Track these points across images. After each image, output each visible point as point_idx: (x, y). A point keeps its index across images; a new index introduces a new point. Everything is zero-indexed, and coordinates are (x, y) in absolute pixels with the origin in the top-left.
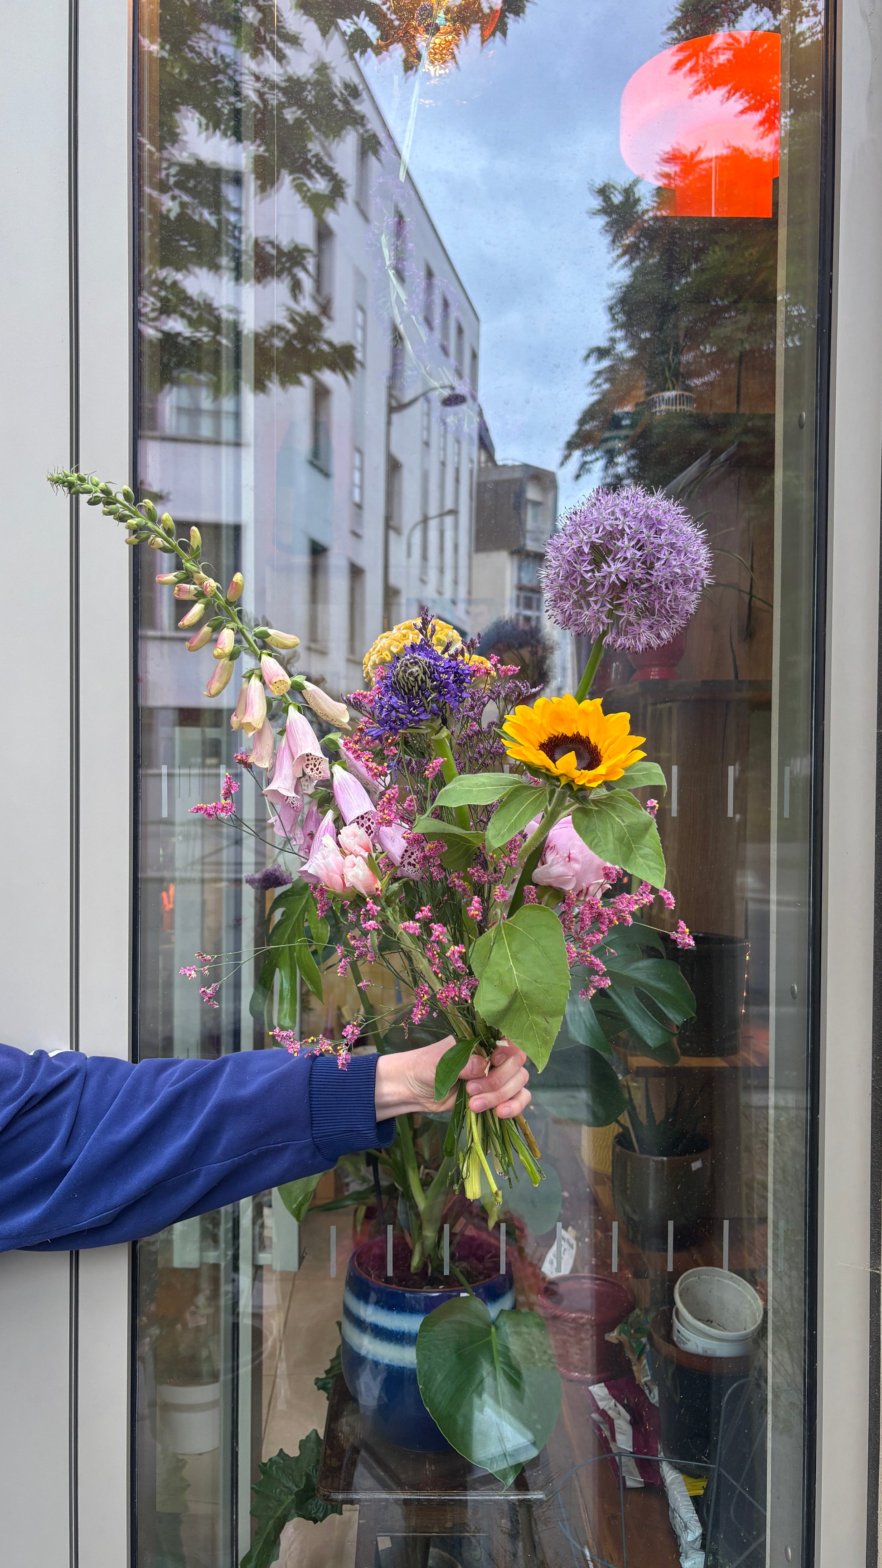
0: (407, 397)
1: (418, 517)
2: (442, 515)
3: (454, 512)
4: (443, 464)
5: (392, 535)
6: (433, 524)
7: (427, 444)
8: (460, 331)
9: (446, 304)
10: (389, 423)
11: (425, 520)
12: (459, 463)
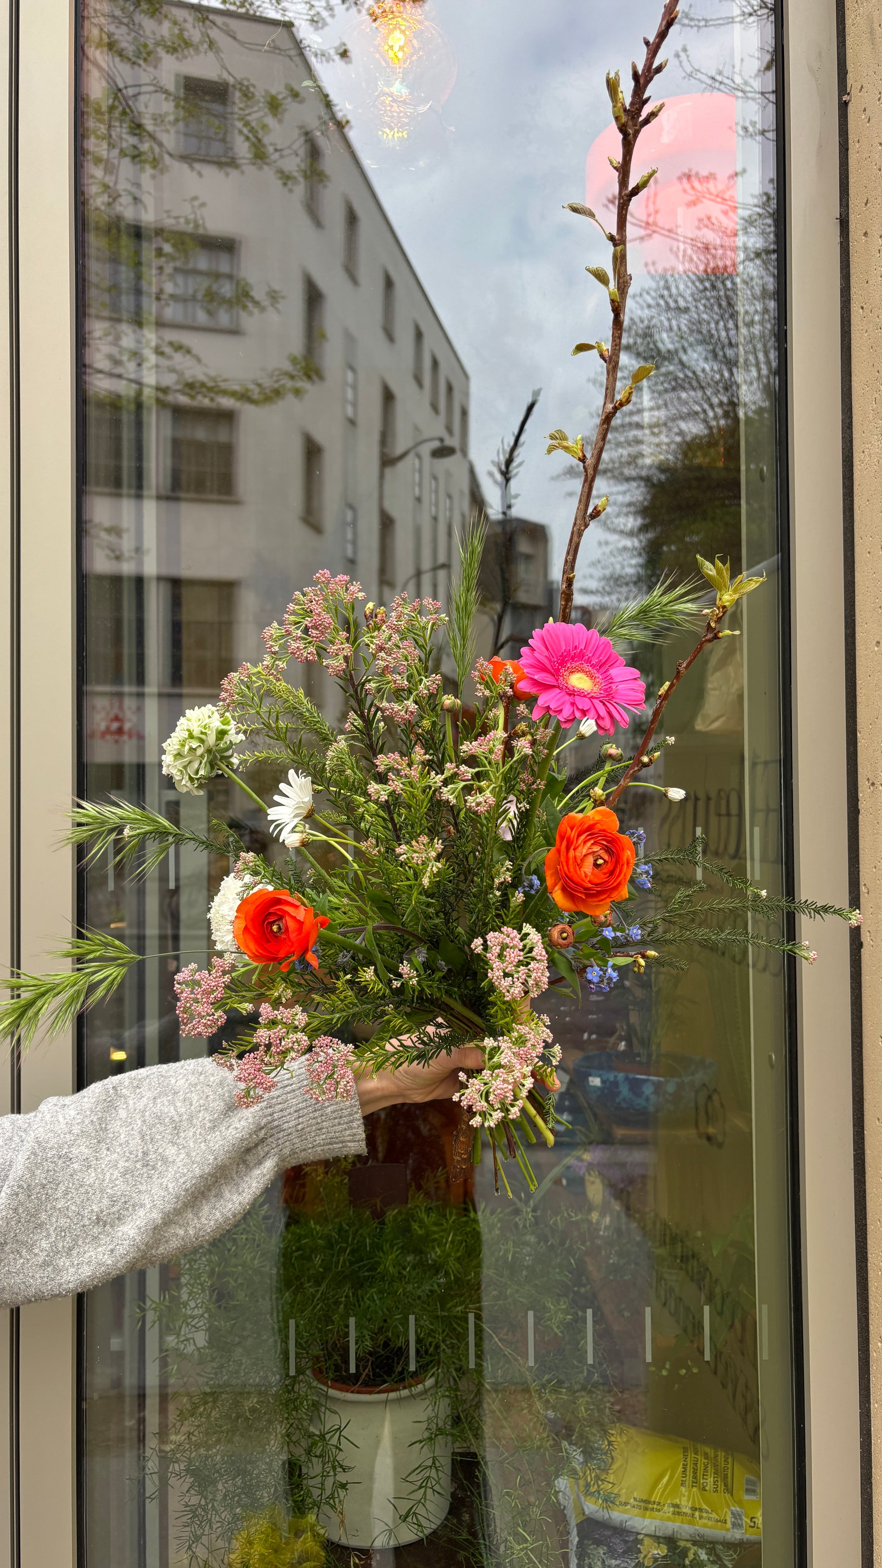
0: (399, 450)
1: (411, 571)
2: (435, 568)
3: (447, 566)
4: (435, 519)
5: (386, 590)
6: (426, 579)
7: (419, 500)
8: (450, 389)
9: (435, 363)
10: (382, 477)
11: (418, 574)
12: (451, 518)
